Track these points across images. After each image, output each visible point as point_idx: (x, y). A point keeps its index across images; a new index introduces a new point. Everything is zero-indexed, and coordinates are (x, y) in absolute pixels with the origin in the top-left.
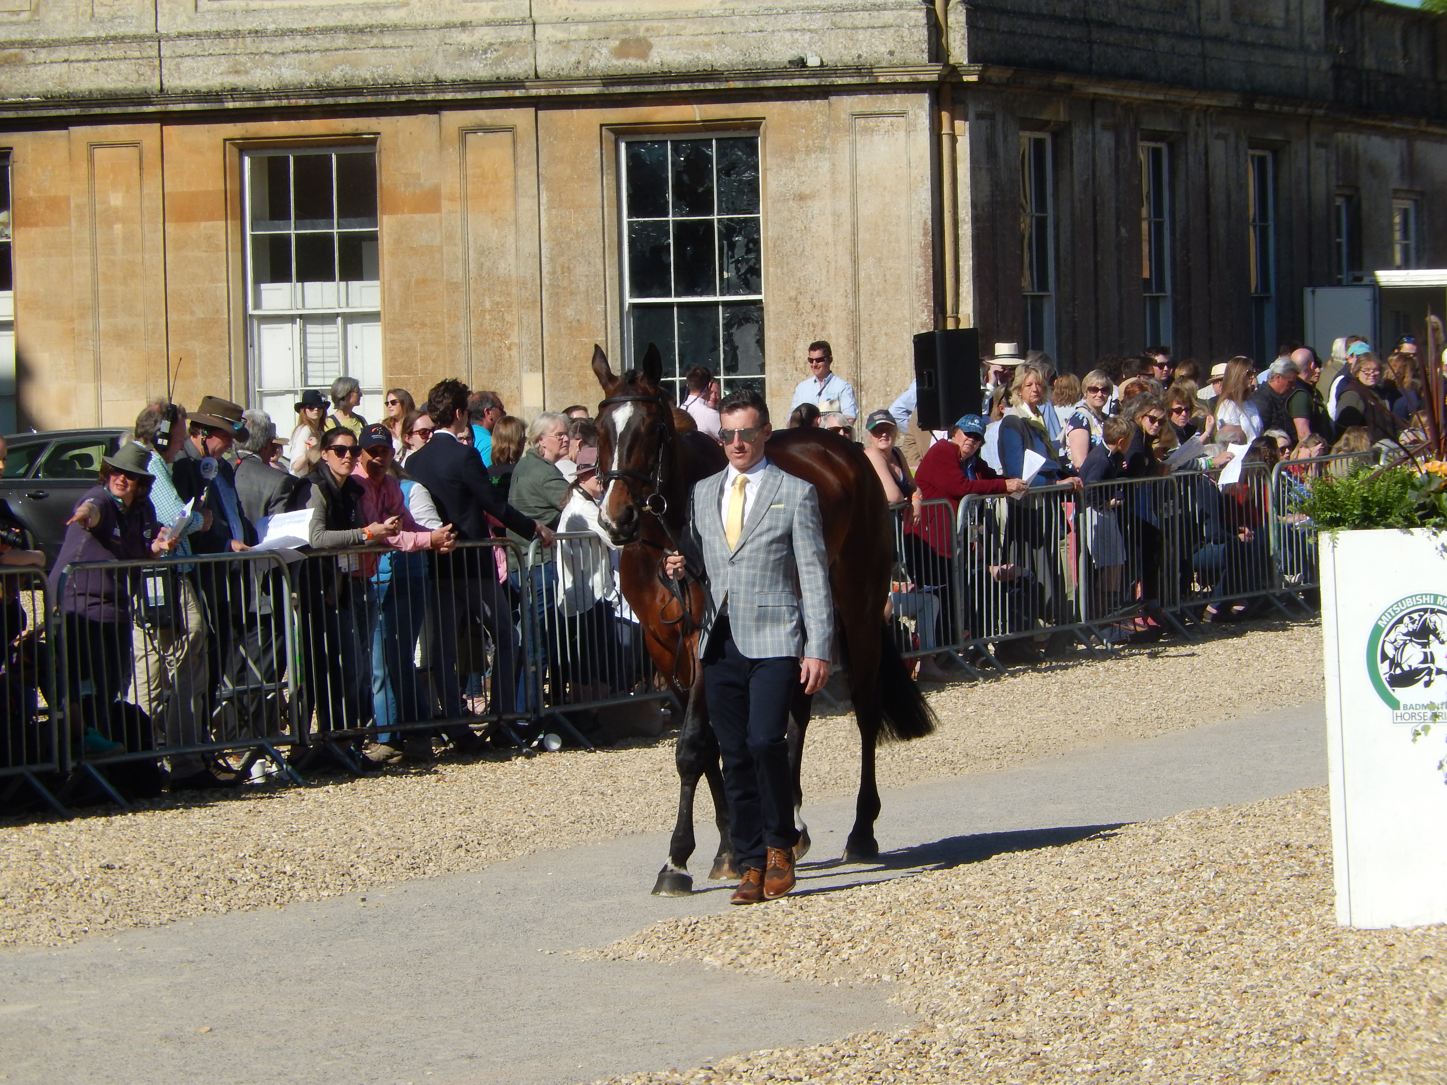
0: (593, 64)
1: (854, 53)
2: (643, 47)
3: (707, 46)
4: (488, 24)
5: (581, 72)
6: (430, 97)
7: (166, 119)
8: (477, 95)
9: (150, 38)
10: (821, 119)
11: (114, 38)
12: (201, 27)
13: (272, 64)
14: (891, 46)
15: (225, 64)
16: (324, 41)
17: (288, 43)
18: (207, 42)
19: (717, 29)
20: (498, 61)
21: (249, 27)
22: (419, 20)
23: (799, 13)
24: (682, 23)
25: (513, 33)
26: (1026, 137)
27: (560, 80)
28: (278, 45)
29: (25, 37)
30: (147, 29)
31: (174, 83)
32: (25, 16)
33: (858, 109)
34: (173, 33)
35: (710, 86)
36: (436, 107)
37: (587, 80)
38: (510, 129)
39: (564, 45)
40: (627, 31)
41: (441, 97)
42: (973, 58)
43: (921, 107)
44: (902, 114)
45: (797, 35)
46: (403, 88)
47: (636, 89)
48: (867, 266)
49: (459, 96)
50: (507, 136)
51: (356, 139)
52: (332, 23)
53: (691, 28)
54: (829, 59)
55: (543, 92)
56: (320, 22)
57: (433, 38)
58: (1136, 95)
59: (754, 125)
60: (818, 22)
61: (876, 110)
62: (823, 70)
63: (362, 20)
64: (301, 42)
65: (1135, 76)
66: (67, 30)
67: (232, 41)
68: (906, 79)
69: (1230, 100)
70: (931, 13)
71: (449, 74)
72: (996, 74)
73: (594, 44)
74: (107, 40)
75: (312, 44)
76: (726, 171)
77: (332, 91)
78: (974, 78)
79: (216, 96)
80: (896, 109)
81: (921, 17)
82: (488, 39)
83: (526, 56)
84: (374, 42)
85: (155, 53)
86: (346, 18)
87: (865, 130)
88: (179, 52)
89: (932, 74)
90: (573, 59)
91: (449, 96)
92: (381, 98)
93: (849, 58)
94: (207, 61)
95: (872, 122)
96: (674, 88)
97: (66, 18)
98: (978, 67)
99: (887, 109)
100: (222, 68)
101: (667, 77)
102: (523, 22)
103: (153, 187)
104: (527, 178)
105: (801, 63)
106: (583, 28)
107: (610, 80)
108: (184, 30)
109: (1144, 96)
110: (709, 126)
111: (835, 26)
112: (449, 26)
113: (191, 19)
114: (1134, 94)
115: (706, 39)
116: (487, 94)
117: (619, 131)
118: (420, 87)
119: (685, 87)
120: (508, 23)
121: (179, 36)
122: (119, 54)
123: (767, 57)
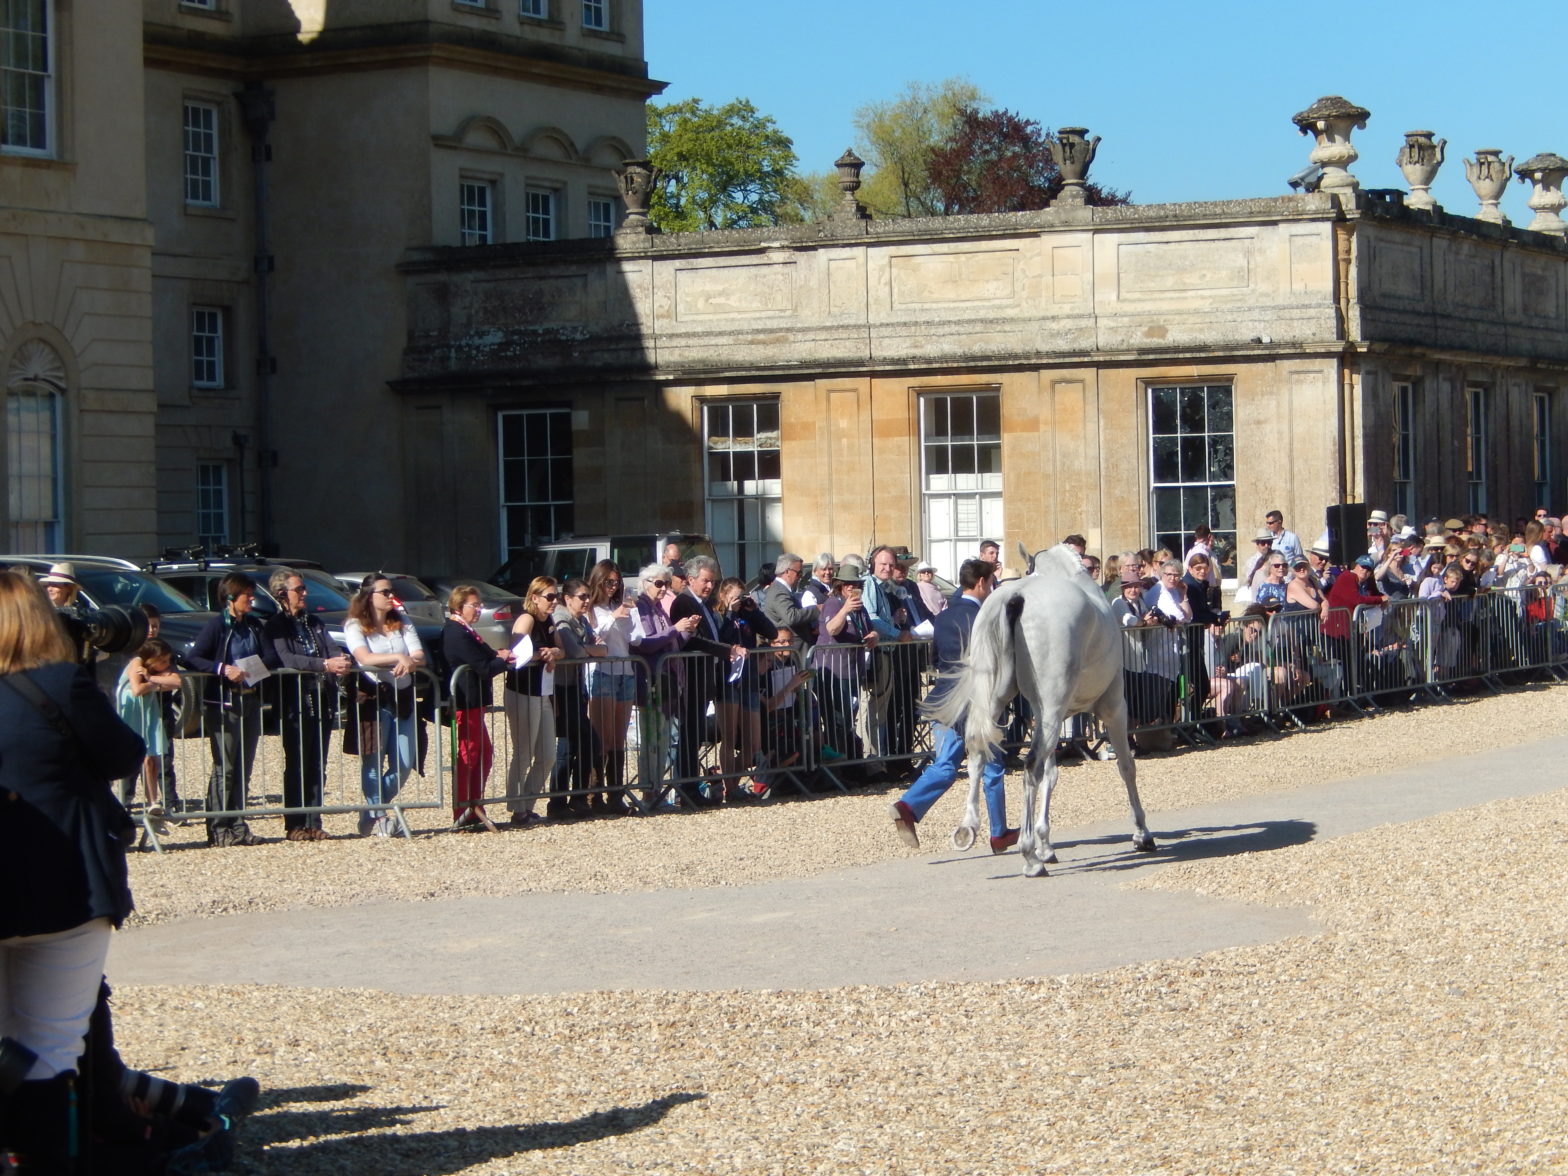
0: (1132, 341)
1: (1291, 334)
2: (1162, 331)
3: (1201, 330)
4: (1068, 317)
5: (1124, 347)
6: (1033, 361)
7: (873, 375)
8: (1061, 360)
9: (864, 326)
10: (1270, 374)
11: (842, 327)
12: (894, 320)
13: (937, 342)
14: (1314, 330)
15: (909, 342)
16: (968, 328)
17: (947, 329)
18: (898, 329)
19: (1208, 320)
20: (1074, 340)
21: (923, 319)
22: (1026, 315)
23: (1257, 310)
24: (1186, 316)
25: (1084, 323)
26: (1396, 386)
27: (1111, 351)
28: (941, 330)
29: (789, 325)
30: (862, 321)
31: (878, 353)
32: (788, 313)
33: (1293, 369)
34: (878, 323)
35: (1203, 355)
36: (1036, 368)
37: (1128, 351)
38: (1082, 381)
39: (1114, 330)
40: (1153, 321)
41: (1039, 362)
42: (1364, 338)
43: (1332, 367)
44: (1321, 372)
45: (1256, 324)
46: (1016, 356)
47: (1158, 356)
48: (1299, 464)
49: (1051, 361)
50: (1080, 385)
51: (988, 387)
52: (973, 317)
53: (1192, 319)
54: (1276, 339)
55: (1101, 359)
56: (966, 316)
57: (1035, 326)
58: (1464, 359)
59: (1230, 378)
60: (1269, 315)
61: (1304, 369)
62: (1272, 344)
63: (991, 315)
64: (954, 328)
65: (1464, 348)
66: (814, 322)
67: (913, 328)
68: (1323, 350)
69: (1523, 362)
70: (1338, 310)
71: (1044, 348)
72: (1378, 347)
73: (1133, 329)
74: (838, 327)
75: (961, 329)
76: (1213, 406)
77: (974, 358)
78: (1365, 350)
79: (904, 361)
80: (1317, 369)
81: (1332, 312)
82: (1068, 326)
83: (1091, 336)
84: (999, 328)
85: (867, 335)
86: (982, 314)
87: (1298, 381)
88: (881, 335)
89: (1339, 347)
90: (1120, 338)
91: (1045, 361)
92: (1003, 363)
93: (1288, 337)
94: (898, 340)
95: (1302, 376)
96: (1181, 356)
97: (813, 314)
98: (1367, 343)
99: (1311, 368)
100: (907, 344)
101: (1177, 349)
102: (1090, 316)
103: (865, 416)
104: (1092, 410)
105: (1259, 341)
106: (1126, 320)
107: (1142, 351)
108: (884, 321)
109: (1469, 360)
110: (1203, 379)
111: (1280, 318)
112: (1044, 318)
113: (888, 315)
114: (1463, 359)
115: (1201, 326)
116: (1067, 360)
117: (1148, 382)
118: (1027, 356)
119: (1188, 355)
120: (1080, 316)
121: (881, 325)
122: (845, 336)
123: (1238, 337)
